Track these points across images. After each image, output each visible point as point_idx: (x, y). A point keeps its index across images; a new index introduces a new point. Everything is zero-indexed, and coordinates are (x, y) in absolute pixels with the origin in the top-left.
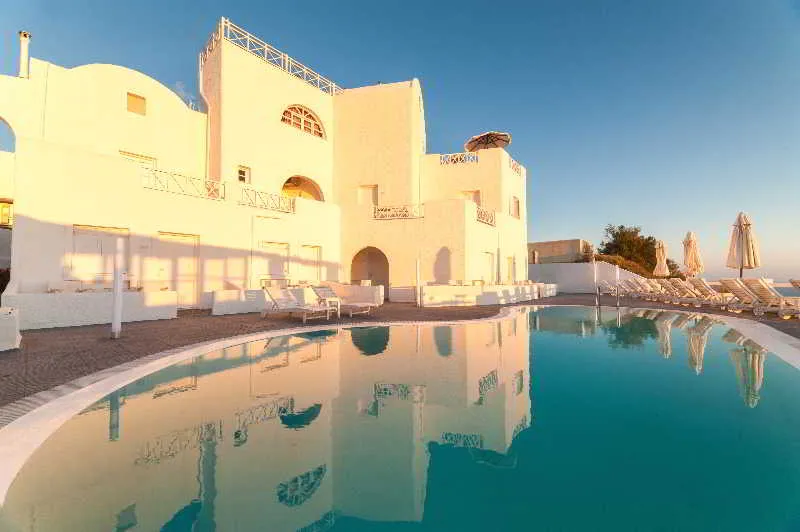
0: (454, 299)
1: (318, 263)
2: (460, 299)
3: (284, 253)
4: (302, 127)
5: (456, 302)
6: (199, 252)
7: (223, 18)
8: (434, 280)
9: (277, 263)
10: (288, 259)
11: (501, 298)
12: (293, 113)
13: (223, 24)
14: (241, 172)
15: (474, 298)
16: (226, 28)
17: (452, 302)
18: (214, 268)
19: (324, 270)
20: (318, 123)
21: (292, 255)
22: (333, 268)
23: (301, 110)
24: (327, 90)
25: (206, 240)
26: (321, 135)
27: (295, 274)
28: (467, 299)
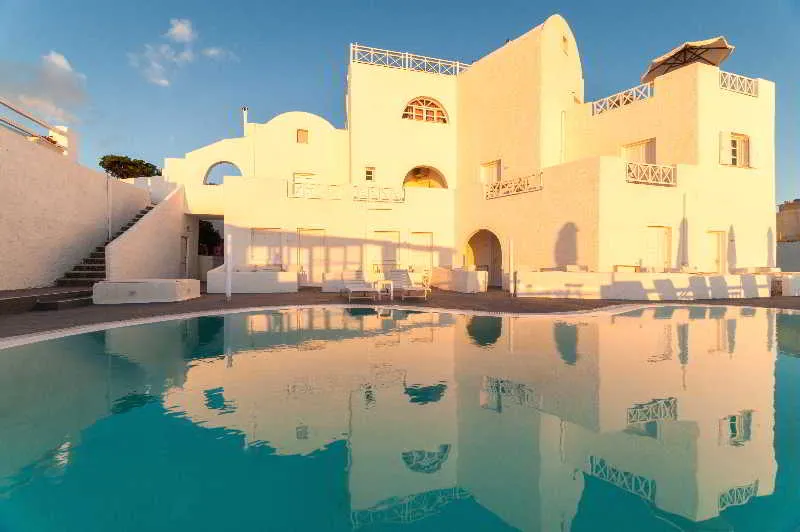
0: (564, 289)
1: (431, 249)
2: (572, 289)
3: (396, 241)
4: (425, 117)
5: (568, 292)
6: (327, 242)
7: (352, 45)
8: (553, 265)
9: (389, 249)
10: (399, 245)
11: (651, 291)
12: (415, 107)
13: (352, 49)
14: (369, 173)
15: (597, 289)
16: (354, 52)
17: (560, 292)
18: (336, 253)
19: (436, 255)
20: (441, 109)
21: (402, 241)
22: (445, 253)
23: (422, 101)
24: (451, 72)
25: (331, 232)
26: (445, 121)
27: (405, 258)
28: (584, 289)
